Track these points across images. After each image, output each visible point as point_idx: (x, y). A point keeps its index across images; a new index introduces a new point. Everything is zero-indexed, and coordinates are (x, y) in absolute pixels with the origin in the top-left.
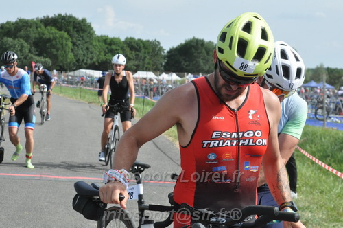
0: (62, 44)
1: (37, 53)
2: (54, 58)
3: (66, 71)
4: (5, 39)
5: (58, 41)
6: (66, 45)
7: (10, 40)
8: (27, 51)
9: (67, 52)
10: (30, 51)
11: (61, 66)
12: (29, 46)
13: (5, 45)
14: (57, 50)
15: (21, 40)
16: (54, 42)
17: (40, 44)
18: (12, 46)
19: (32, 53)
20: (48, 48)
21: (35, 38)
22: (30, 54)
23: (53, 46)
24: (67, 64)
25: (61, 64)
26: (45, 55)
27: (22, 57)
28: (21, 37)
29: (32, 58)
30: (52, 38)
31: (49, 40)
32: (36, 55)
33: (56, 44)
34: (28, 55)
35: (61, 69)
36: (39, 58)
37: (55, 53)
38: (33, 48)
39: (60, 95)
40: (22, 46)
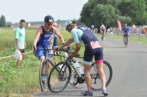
0: (139, 6)
1: (121, 13)
2: (133, 16)
3: (142, 25)
4: (99, 5)
5: (135, 3)
6: (142, 6)
7: (102, 5)
8: (114, 13)
9: (143, 11)
10: (116, 13)
11: (138, 22)
12: (115, 9)
13: (99, 10)
14: (135, 10)
15: (110, 5)
16: (133, 5)
17: (123, 7)
18: (103, 10)
19: (117, 14)
20: (128, 10)
21: (120, 3)
22: (116, 15)
23: (132, 8)
24: (142, 20)
25: (138, 20)
26: (126, 14)
27: (111, 17)
28: (109, 3)
29: (117, 17)
30: (131, 2)
31: (129, 4)
32: (120, 15)
33: (135, 6)
34: (114, 16)
35: (139, 24)
36: (123, 17)
37: (134, 12)
38: (118, 10)
39: (139, 43)
40: (110, 10)
